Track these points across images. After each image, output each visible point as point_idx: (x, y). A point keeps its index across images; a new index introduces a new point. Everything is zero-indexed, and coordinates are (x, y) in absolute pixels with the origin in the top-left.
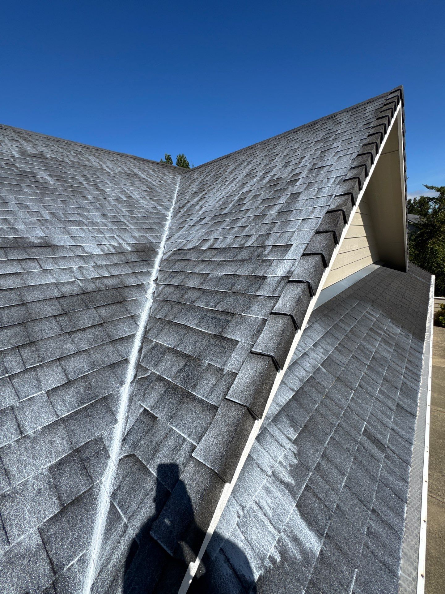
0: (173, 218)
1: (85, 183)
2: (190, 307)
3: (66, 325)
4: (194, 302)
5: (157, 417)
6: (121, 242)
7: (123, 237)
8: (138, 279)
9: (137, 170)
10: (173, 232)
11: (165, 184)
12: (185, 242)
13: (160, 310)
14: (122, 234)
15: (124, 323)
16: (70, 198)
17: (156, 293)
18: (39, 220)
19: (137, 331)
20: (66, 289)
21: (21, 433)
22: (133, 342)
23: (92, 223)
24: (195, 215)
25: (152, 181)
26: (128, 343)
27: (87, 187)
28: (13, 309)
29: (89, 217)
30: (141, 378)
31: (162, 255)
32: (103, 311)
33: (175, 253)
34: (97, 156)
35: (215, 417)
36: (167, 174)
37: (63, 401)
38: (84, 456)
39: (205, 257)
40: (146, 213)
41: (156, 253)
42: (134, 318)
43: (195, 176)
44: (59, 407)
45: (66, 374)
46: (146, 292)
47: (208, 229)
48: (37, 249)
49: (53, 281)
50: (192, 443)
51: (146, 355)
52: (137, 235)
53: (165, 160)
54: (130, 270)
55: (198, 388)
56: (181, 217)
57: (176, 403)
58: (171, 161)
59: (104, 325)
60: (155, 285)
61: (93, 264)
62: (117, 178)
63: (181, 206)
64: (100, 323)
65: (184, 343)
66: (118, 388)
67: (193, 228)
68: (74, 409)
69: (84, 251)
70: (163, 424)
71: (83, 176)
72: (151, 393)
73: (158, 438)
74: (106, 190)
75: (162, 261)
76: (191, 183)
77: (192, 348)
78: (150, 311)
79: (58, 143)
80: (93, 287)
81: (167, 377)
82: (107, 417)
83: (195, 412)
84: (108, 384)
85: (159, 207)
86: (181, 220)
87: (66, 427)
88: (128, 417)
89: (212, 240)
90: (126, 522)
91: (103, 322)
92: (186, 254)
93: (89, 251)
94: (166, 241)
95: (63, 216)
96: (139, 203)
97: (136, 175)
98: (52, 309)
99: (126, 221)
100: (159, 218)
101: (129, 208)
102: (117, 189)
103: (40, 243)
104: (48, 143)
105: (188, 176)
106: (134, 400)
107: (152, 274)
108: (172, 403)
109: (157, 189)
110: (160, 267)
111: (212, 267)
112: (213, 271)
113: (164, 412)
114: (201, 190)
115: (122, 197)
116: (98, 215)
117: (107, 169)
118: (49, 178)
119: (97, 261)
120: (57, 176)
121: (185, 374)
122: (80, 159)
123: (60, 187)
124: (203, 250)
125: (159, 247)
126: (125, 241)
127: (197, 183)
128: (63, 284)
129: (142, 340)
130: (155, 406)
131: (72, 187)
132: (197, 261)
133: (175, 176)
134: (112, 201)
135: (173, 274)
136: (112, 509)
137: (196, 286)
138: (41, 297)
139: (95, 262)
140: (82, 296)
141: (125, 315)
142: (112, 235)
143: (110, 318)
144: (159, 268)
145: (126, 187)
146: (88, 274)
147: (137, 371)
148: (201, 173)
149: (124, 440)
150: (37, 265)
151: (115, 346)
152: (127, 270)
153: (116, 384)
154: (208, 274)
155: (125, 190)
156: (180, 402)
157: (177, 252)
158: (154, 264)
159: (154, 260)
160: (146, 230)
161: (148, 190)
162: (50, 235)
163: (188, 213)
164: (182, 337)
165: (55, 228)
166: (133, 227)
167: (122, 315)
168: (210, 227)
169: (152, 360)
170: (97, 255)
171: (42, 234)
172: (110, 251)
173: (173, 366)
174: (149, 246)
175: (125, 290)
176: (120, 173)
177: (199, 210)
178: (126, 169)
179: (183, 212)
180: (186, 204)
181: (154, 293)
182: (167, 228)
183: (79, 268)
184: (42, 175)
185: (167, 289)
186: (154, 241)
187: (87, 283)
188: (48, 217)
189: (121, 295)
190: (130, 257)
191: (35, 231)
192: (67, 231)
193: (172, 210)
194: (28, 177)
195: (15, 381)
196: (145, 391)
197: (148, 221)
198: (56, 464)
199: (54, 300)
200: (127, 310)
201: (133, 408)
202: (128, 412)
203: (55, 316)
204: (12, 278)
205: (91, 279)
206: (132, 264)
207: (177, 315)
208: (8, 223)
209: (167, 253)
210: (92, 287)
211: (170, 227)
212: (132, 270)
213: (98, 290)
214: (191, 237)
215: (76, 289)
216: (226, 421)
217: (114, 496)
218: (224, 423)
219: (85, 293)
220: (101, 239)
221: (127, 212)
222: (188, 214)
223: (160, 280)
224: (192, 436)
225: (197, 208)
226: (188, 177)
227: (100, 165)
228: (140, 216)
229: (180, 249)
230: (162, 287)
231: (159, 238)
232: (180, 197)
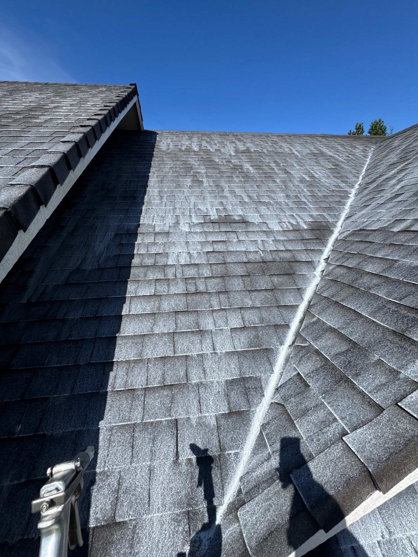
0: (356, 195)
1: (276, 169)
2: (364, 293)
3: (248, 284)
4: (370, 289)
5: (310, 386)
6: (299, 220)
7: (301, 216)
8: (309, 256)
9: (324, 148)
10: (355, 211)
11: (354, 158)
12: (368, 222)
13: (327, 289)
14: (301, 212)
15: (290, 292)
16: (264, 183)
17: (325, 271)
18: (240, 202)
19: (301, 303)
20: (252, 257)
21: (214, 350)
22: (295, 312)
23: (277, 203)
24: (389, 190)
25: (338, 158)
26: (291, 311)
27: (277, 171)
28: (219, 266)
29: (275, 198)
30: (299, 346)
31: (338, 235)
32: (275, 279)
33: (354, 233)
34: (289, 142)
35: (378, 417)
36: (358, 147)
37: (239, 339)
38: (247, 385)
39: (396, 241)
40: (327, 191)
41: (332, 232)
42: (300, 291)
43: (396, 143)
44: (236, 342)
45: (243, 321)
46: (315, 269)
47: (405, 207)
48: (237, 224)
49: (244, 249)
50: (343, 427)
51: (306, 327)
52: (315, 213)
53: (355, 131)
54: (303, 246)
55: (360, 378)
56: (367, 195)
57: (331, 382)
58: (363, 130)
59: (275, 291)
60: (326, 264)
61: (273, 239)
62: (304, 160)
63: (369, 181)
64: (272, 288)
65: (350, 329)
66: (278, 346)
67: (383, 206)
68: (245, 348)
69: (268, 227)
70: (314, 394)
71: (275, 162)
72: (307, 363)
73: (308, 404)
74: (292, 172)
75: (337, 240)
76: (389, 152)
77: (359, 336)
78: (316, 289)
79: (260, 137)
80: (271, 257)
81: (326, 354)
82: (267, 365)
83: (353, 401)
84: (271, 339)
85: (342, 185)
86: (368, 197)
87: (238, 358)
88: (283, 373)
89: (409, 221)
90: (271, 453)
91: (274, 288)
92: (369, 235)
93: (271, 227)
94: (344, 220)
95: (256, 198)
96: (321, 182)
97: (322, 154)
98: (240, 270)
99: (305, 200)
100: (340, 196)
101: (310, 187)
102: (302, 170)
103: (239, 220)
104: (254, 139)
105: (385, 144)
106: (290, 362)
107: (324, 253)
108: (327, 380)
109: (343, 165)
110: (333, 246)
111: (404, 253)
112: (404, 258)
113: (317, 385)
114: (402, 159)
115: (306, 178)
116: (282, 196)
117: (296, 153)
118: (251, 168)
119: (276, 237)
120: (256, 165)
121: (347, 359)
122: (275, 148)
123: (257, 174)
124: (393, 232)
125: (335, 226)
126: (302, 219)
127: (398, 151)
128: (250, 252)
129: (305, 312)
130: (309, 375)
131: (265, 173)
132: (382, 244)
133: (368, 147)
134: (296, 182)
135: (348, 256)
136: (260, 436)
137: (376, 271)
138: (235, 261)
139: (274, 237)
140: (262, 264)
141: (293, 286)
142: (291, 214)
143: (280, 286)
144: (332, 248)
145: (311, 167)
146: (268, 246)
147: (296, 338)
148: (407, 138)
149: (277, 390)
150: (235, 236)
151: (281, 311)
152: (300, 247)
153: (277, 343)
154: (396, 261)
155: (310, 170)
156: (337, 382)
157: (357, 232)
158: (327, 243)
159: (328, 239)
160: (325, 209)
161: (333, 167)
162: (246, 213)
163: (378, 188)
164: (348, 321)
165: (250, 208)
166: (311, 206)
167: (290, 286)
168: (409, 204)
169: (312, 333)
170: (277, 231)
171: (241, 213)
172: (288, 228)
173: (333, 346)
174: (325, 224)
175: (296, 264)
176: (307, 154)
177: (395, 185)
178: (313, 149)
179: (372, 187)
180: (377, 178)
181: (323, 271)
182: (347, 207)
183: (262, 241)
184: (247, 166)
185: (339, 269)
186: (331, 220)
187: (266, 254)
188: (246, 200)
189: (291, 268)
190: (305, 235)
191: (237, 210)
192: (257, 210)
193: (357, 186)
194: (237, 169)
195: (215, 314)
196: (301, 357)
197: (328, 199)
198: (230, 380)
199: (242, 264)
200: (295, 282)
201: (288, 367)
202: (284, 369)
203: (242, 276)
204: (221, 244)
205: (270, 251)
206: (305, 241)
207: (347, 297)
208: (223, 205)
209: (344, 232)
210: (269, 258)
211: (351, 205)
212: (305, 247)
213: (274, 261)
214: (378, 217)
215: (258, 258)
216: (392, 428)
217: (263, 427)
218: (390, 429)
219: (264, 262)
220: (282, 217)
221: (308, 192)
222: (379, 190)
223: (332, 260)
224: (345, 421)
225: (394, 181)
226: (386, 146)
227: (291, 150)
228: (320, 194)
229: (361, 230)
230: (332, 267)
231: (337, 217)
232: (370, 171)
